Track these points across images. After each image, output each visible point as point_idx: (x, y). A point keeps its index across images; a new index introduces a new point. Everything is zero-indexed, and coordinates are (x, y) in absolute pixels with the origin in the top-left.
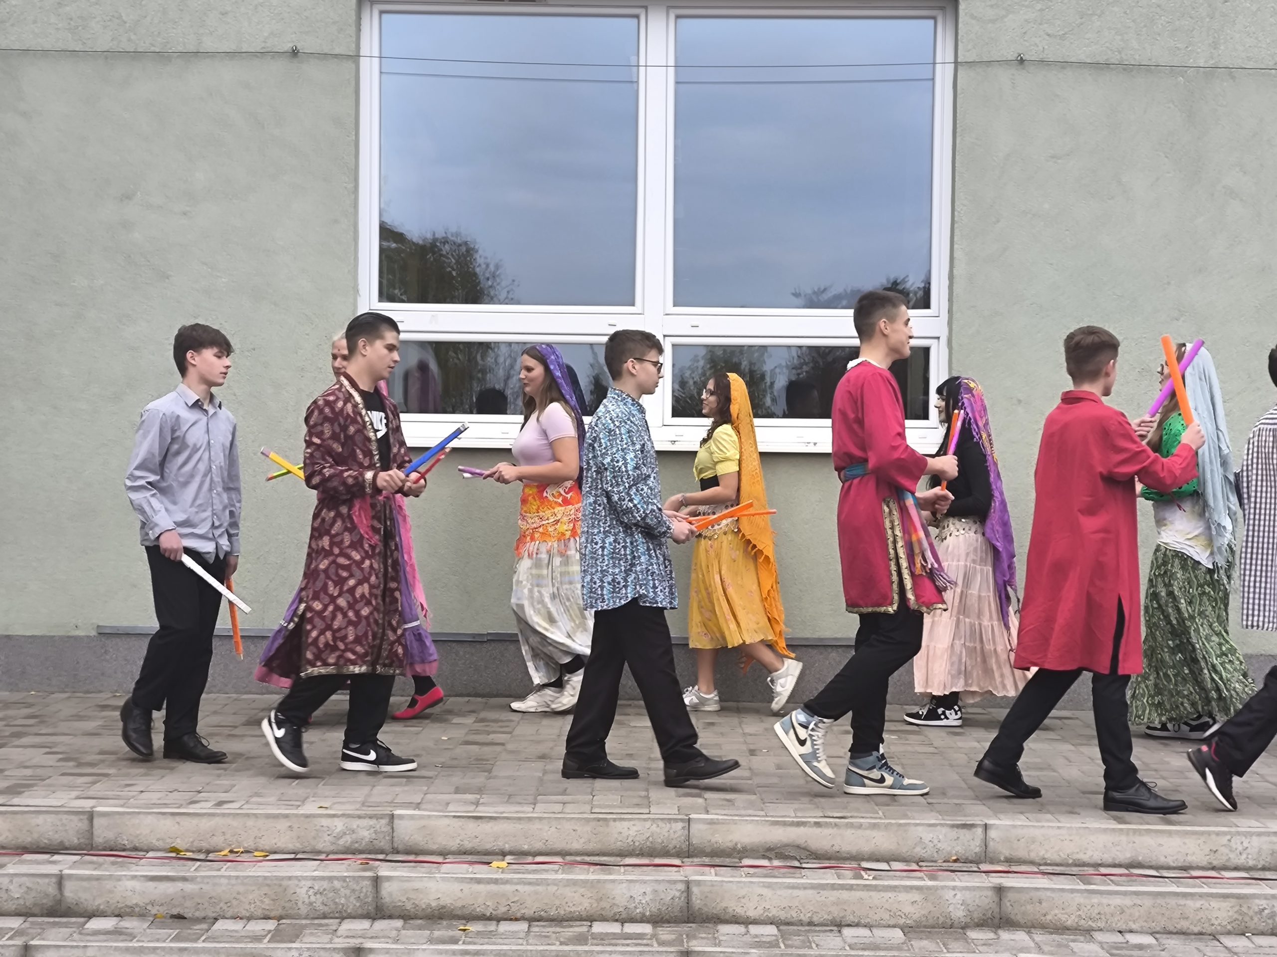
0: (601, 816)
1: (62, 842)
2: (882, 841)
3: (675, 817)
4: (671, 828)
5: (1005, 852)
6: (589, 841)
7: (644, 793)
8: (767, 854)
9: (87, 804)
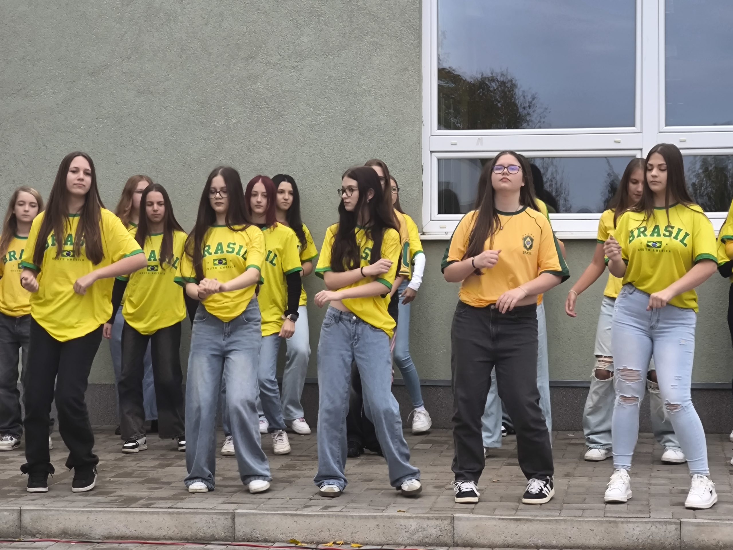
0: (612, 519)
1: (213, 535)
3: (670, 520)
4: (667, 529)
6: (603, 538)
7: (645, 503)
9: (230, 508)
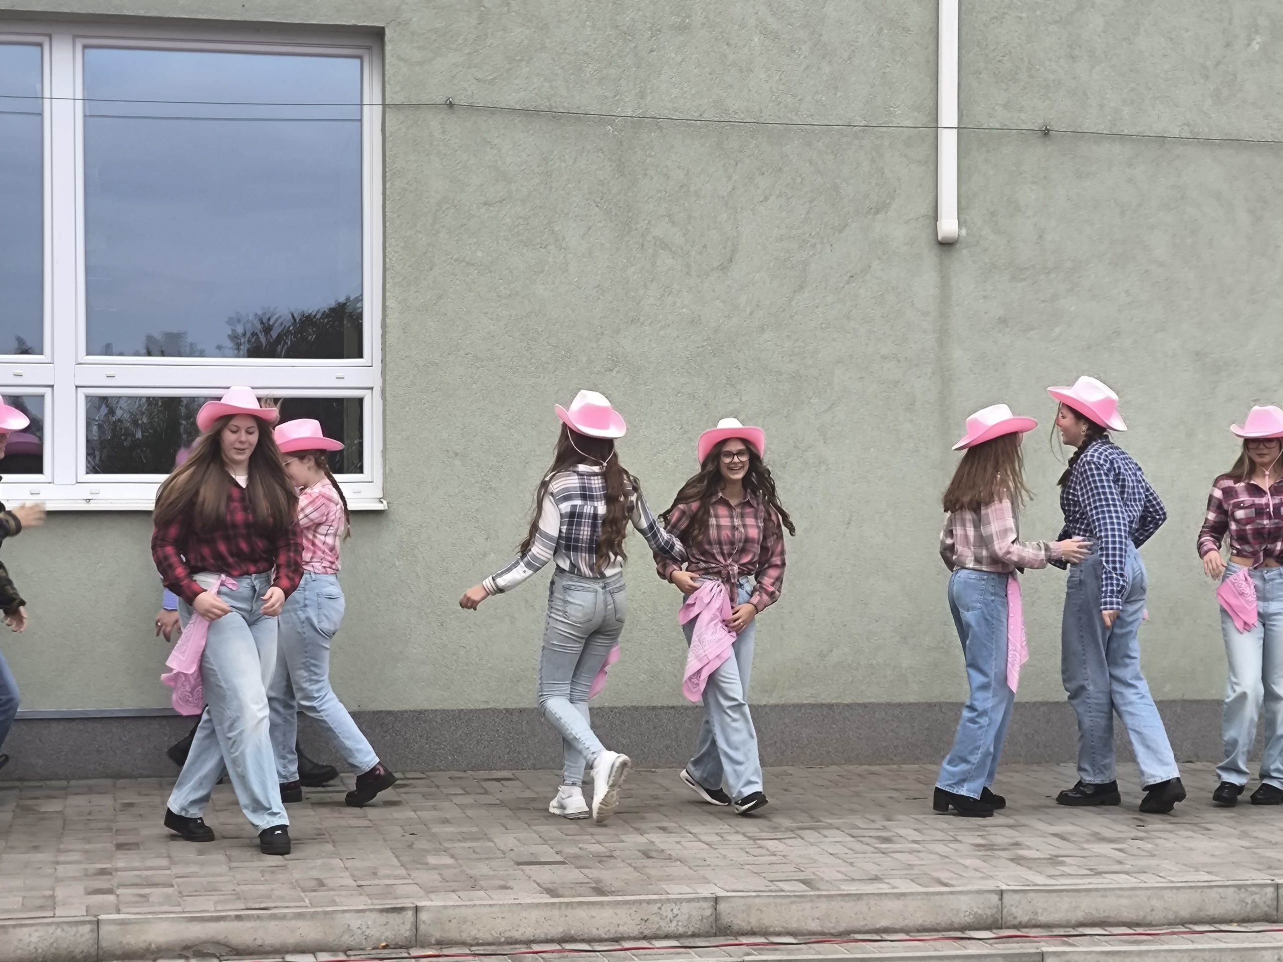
2: (308, 931)
3: (82, 919)
5: (437, 935)
8: (185, 953)
